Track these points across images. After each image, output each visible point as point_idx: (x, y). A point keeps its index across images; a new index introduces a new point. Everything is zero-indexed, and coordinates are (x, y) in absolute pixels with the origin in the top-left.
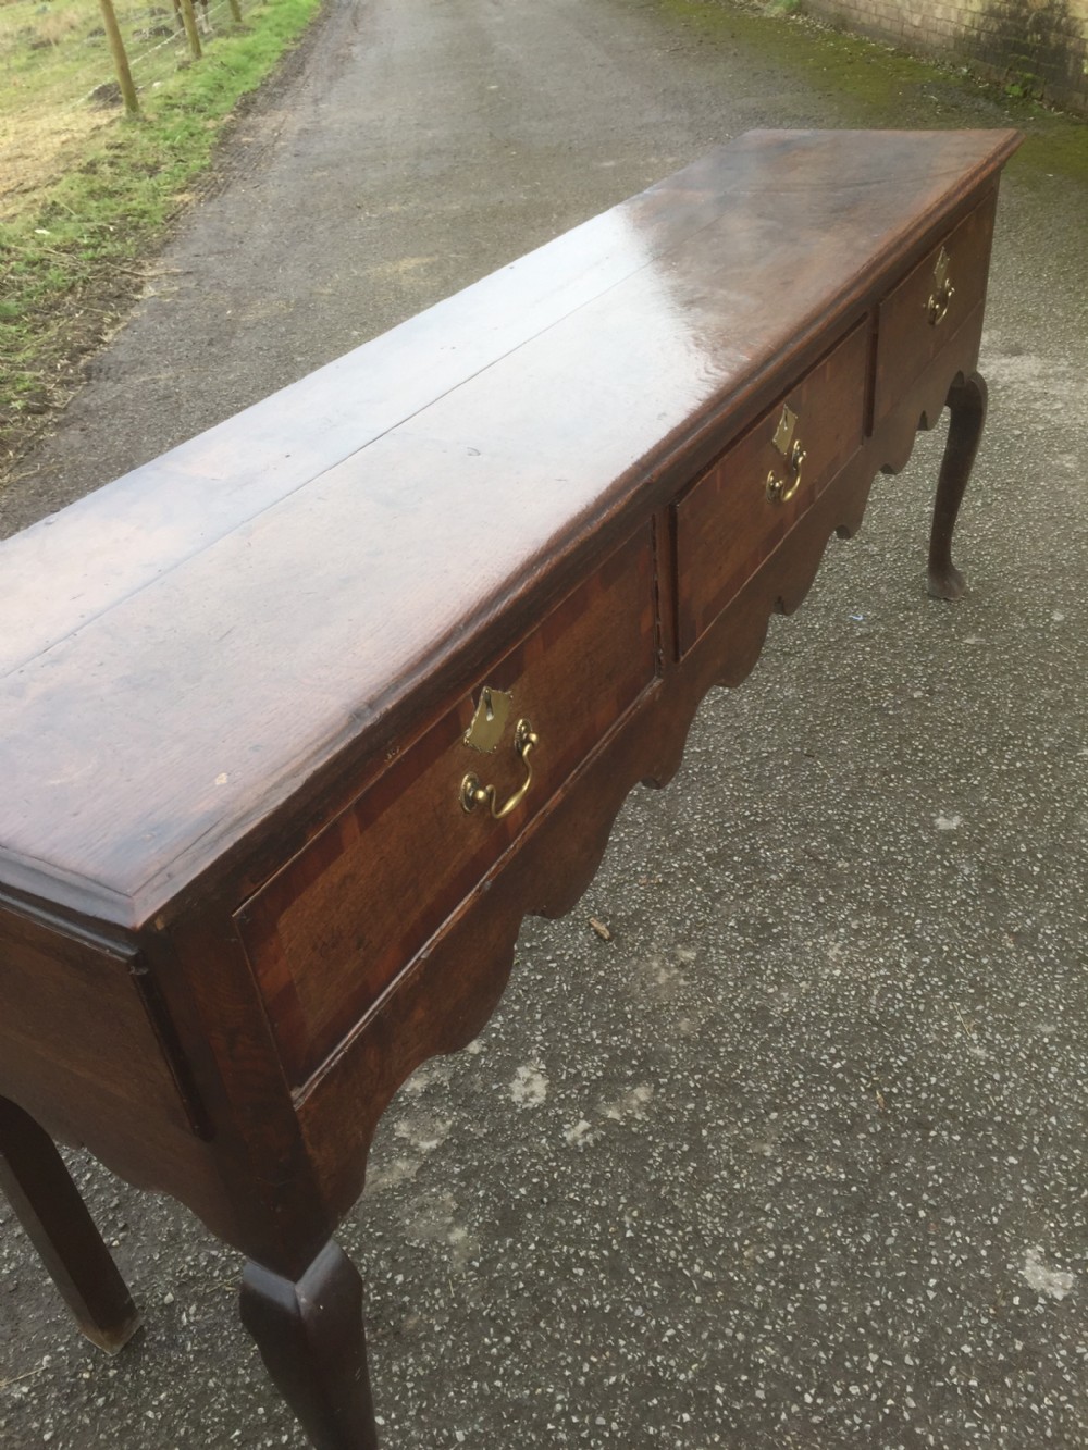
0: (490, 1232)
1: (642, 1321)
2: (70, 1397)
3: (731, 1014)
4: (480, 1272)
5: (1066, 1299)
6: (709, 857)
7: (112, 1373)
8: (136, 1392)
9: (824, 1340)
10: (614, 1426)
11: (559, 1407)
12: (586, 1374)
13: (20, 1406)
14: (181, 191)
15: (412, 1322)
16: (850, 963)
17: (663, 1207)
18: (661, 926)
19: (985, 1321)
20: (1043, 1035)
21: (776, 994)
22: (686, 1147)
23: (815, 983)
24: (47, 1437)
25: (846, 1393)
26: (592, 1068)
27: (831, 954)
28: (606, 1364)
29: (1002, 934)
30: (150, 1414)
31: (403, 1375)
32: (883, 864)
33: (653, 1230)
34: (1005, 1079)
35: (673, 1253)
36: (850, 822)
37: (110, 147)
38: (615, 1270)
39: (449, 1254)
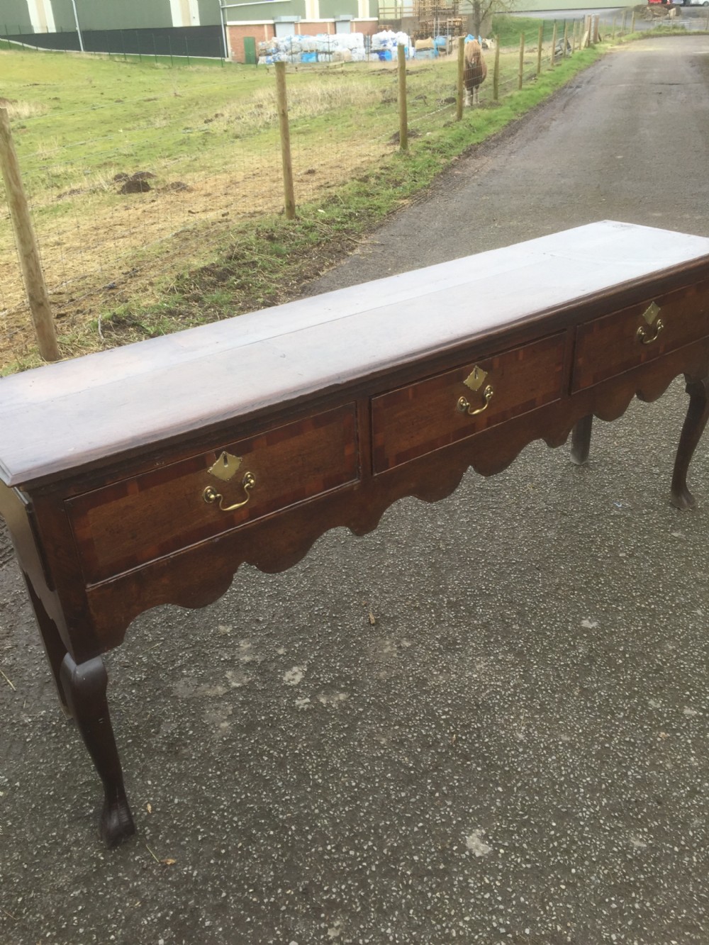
0: (239, 728)
1: (279, 788)
2: (44, 729)
3: (408, 677)
4: (225, 742)
5: (480, 857)
6: (449, 602)
7: (63, 726)
8: (68, 736)
9: (353, 827)
10: (240, 823)
11: (222, 807)
12: (241, 799)
13: (25, 725)
14: (405, 198)
15: (185, 751)
16: (485, 674)
17: (319, 746)
18: (402, 627)
19: (433, 850)
20: (561, 740)
21: (436, 676)
22: (346, 726)
23: (460, 677)
24: (28, 740)
25: (347, 853)
26: (326, 678)
27: (478, 667)
28: (253, 798)
29: (576, 686)
30: (68, 746)
31: (169, 770)
32: (538, 633)
33: (309, 754)
34: (524, 752)
35: (310, 767)
36: (535, 608)
37: (381, 168)
38: (281, 764)
39: (217, 730)
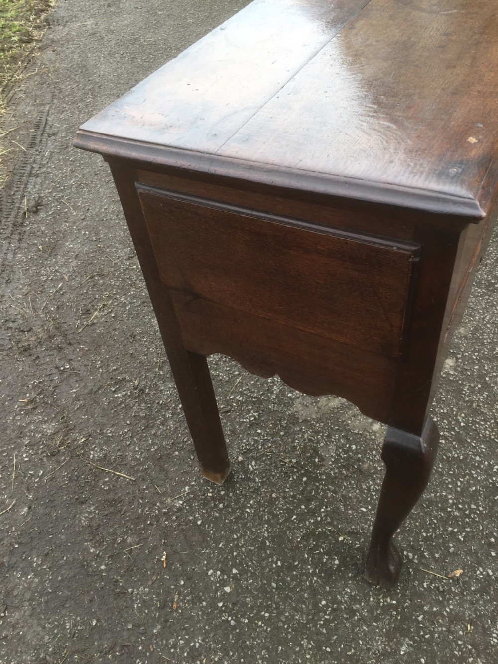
1: (480, 463)
2: (205, 504)
7: (222, 493)
8: (237, 501)
10: (481, 508)
11: (451, 501)
12: (459, 486)
13: (180, 509)
15: (366, 466)
17: (476, 412)
22: (479, 386)
24: (199, 522)
28: (468, 481)
30: (248, 510)
31: (368, 489)
33: (474, 423)
35: (487, 432)
38: (460, 440)
39: (375, 435)
